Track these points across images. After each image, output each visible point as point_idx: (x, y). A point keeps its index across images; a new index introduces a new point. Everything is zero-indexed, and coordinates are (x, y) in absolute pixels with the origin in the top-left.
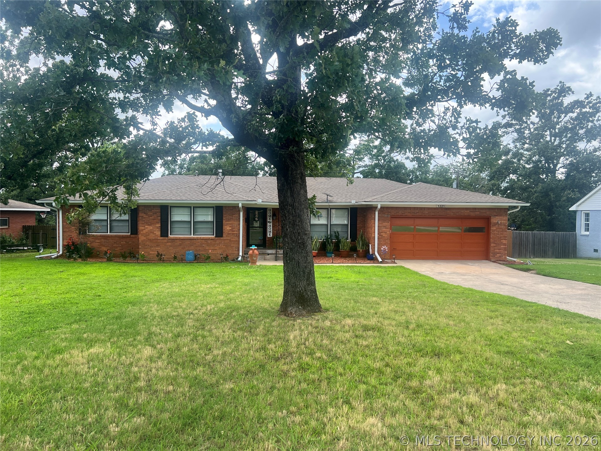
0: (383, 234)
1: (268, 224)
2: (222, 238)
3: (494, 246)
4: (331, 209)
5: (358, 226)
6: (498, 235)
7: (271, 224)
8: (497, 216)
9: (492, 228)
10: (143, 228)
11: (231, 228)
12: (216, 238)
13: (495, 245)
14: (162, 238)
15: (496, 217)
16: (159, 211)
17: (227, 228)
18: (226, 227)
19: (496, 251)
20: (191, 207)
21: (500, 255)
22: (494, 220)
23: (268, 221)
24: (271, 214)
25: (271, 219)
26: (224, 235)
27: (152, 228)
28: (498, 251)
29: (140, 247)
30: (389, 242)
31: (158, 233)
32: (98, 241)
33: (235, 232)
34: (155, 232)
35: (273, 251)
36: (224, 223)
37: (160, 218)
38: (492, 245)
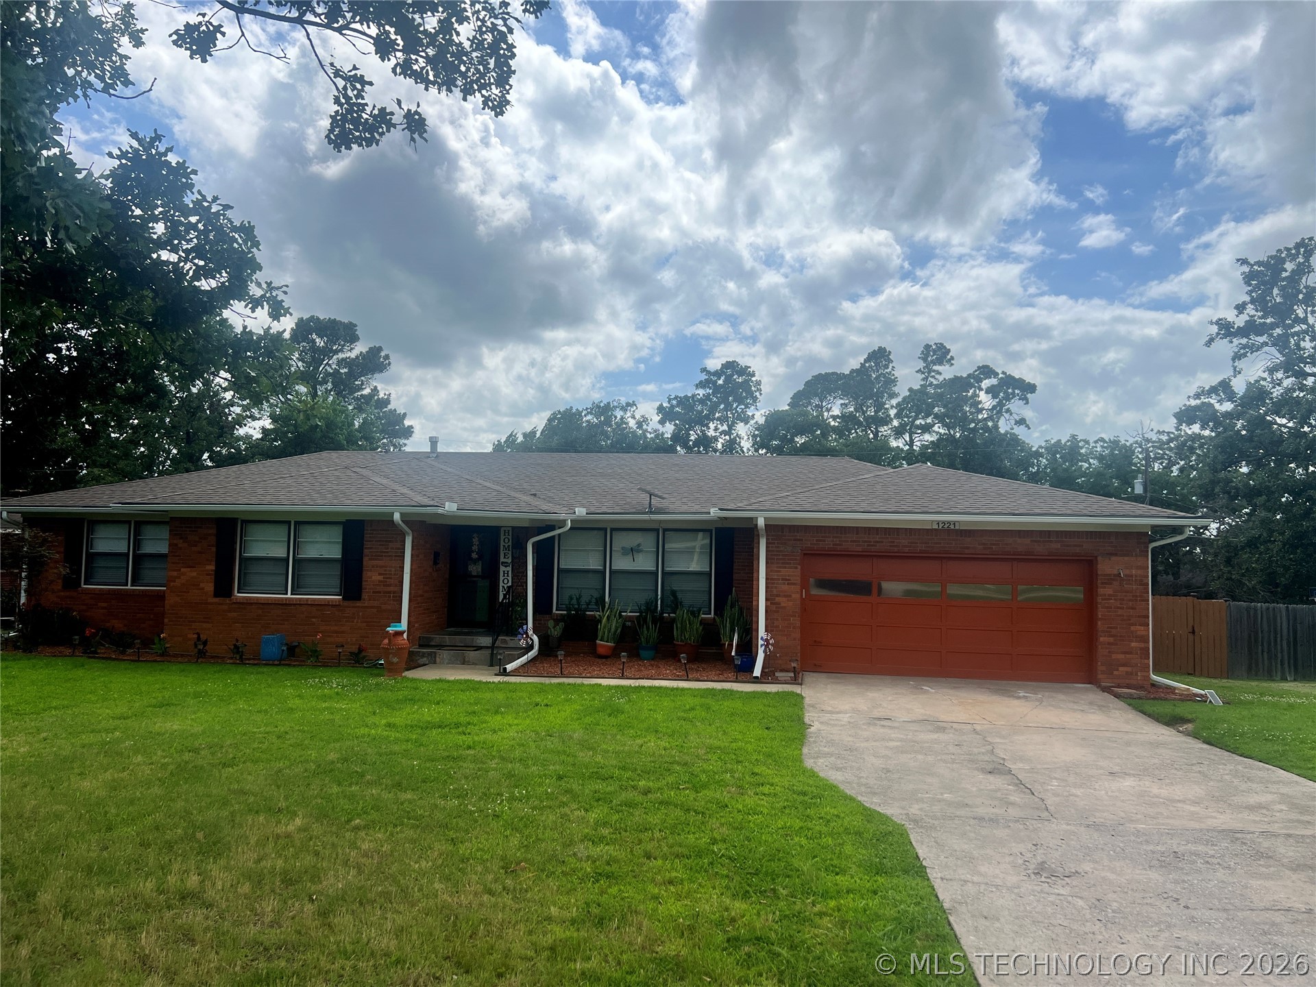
0: (783, 601)
1: (502, 569)
2: (358, 604)
3: (1109, 644)
4: (665, 530)
5: (735, 576)
6: (1120, 612)
7: (509, 569)
8: (1116, 555)
9: (1101, 591)
10: (175, 574)
11: (381, 578)
12: (346, 603)
13: (1111, 640)
14: (217, 600)
15: (1114, 558)
16: (214, 531)
17: (372, 577)
18: (369, 574)
19: (1114, 656)
20: (289, 523)
21: (1129, 669)
22: (1105, 567)
23: (502, 560)
24: (510, 543)
25: (510, 555)
26: (365, 596)
27: (194, 574)
28: (1121, 656)
29: (166, 620)
30: (798, 623)
31: (210, 587)
32: (104, 605)
33: (392, 589)
34: (202, 585)
35: (486, 641)
36: (365, 563)
37: (214, 549)
38: (1102, 639)
